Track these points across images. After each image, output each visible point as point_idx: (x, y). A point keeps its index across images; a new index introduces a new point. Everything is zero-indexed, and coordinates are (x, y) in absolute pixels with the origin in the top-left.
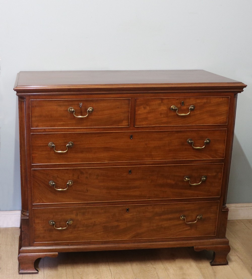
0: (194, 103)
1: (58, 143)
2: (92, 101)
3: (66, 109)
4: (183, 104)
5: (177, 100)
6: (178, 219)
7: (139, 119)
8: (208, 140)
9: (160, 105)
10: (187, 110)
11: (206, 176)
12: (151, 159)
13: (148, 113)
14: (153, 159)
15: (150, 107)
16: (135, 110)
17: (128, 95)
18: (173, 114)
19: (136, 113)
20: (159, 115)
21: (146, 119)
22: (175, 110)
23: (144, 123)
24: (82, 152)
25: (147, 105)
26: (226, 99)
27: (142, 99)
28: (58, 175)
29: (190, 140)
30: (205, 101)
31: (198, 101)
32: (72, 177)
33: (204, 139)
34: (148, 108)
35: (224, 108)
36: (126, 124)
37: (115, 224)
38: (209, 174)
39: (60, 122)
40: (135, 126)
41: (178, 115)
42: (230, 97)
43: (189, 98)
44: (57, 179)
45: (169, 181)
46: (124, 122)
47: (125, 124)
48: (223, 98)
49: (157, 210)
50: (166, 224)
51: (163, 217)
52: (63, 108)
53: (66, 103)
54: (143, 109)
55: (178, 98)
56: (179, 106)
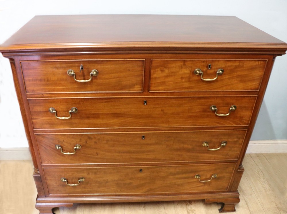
0: (224, 66)
1: (59, 108)
3: (64, 72)
4: (210, 67)
5: (203, 62)
6: (193, 177)
7: (154, 83)
8: (235, 107)
9: (181, 67)
10: (215, 74)
11: (226, 142)
12: (168, 125)
13: (167, 77)
14: (170, 125)
15: (168, 70)
16: (150, 73)
17: (142, 55)
18: (196, 78)
19: (152, 76)
20: (180, 79)
21: (164, 83)
22: (200, 74)
23: (160, 88)
24: (88, 118)
25: (165, 67)
26: (262, 62)
27: (159, 61)
28: (64, 140)
29: (214, 107)
30: (237, 64)
31: (229, 64)
32: (79, 142)
33: (230, 106)
34: (167, 71)
35: (258, 73)
36: (139, 89)
37: (129, 181)
38: (230, 140)
39: (59, 87)
40: (150, 91)
41: (202, 80)
42: (267, 60)
43: (218, 60)
44: (64, 143)
45: (186, 146)
46: (136, 86)
47: (137, 89)
48: (259, 62)
49: (172, 170)
50: (180, 182)
51: (177, 176)
52: (61, 71)
53: (64, 65)
54: (160, 72)
55: (204, 60)
56: (205, 69)
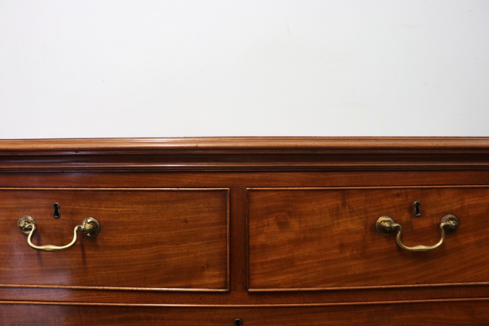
0: (456, 205)
2: (93, 196)
4: (418, 211)
5: (398, 195)
7: (262, 264)
9: (336, 213)
10: (434, 232)
13: (297, 242)
15: (300, 222)
16: (247, 229)
17: (220, 176)
18: (383, 245)
19: (252, 242)
20: (336, 251)
21: (289, 263)
22: (392, 232)
23: (280, 278)
25: (291, 214)
27: (271, 194)
31: (470, 200)
34: (295, 224)
36: (217, 280)
40: (250, 290)
41: (400, 250)
43: (438, 189)
46: (208, 273)
47: (212, 280)
54: (275, 228)
55: (401, 189)
56: (405, 217)
